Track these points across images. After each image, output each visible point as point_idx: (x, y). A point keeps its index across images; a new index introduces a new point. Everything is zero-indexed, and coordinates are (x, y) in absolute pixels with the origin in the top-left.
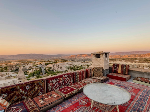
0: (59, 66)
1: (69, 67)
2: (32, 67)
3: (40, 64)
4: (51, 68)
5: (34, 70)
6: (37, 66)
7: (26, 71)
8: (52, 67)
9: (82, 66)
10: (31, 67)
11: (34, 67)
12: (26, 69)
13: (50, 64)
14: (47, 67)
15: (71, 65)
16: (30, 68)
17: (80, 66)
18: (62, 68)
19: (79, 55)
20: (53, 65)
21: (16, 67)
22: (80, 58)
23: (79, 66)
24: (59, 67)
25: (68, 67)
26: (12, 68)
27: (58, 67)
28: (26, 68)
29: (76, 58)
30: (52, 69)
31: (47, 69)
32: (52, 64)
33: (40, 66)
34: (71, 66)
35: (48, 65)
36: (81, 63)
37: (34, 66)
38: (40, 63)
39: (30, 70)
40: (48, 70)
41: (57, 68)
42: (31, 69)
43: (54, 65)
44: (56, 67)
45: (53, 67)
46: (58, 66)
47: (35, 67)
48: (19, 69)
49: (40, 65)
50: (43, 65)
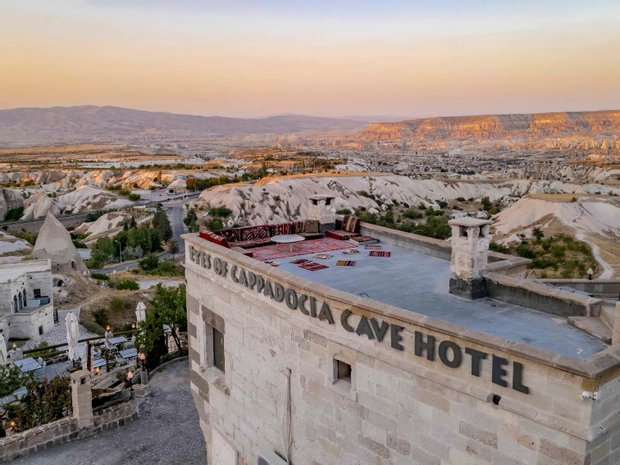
0: (277, 199)
2: (102, 203)
3: (154, 184)
4: (225, 213)
5: (120, 224)
6: (136, 198)
7: (68, 224)
8: (235, 209)
9: (443, 205)
10: (97, 200)
11: (114, 200)
12: (69, 212)
13: (221, 188)
14: (200, 203)
15: (364, 194)
16: (95, 206)
17: (427, 205)
19: (434, 121)
20: (241, 194)
21: (6, 197)
22: (442, 145)
23: (422, 207)
24: (282, 211)
27: (273, 208)
28: (69, 208)
29: (405, 148)
30: (230, 223)
31: (199, 215)
32: (234, 187)
33: (156, 198)
34: (366, 202)
35: (205, 194)
36: (441, 184)
37: (115, 194)
38: (152, 175)
39: (92, 218)
40: (206, 224)
41: (268, 212)
42: (101, 214)
43: (244, 197)
44: (256, 210)
45: (243, 206)
46: (272, 202)
47: (122, 202)
48: (27, 212)
49: (153, 189)
50: (171, 191)
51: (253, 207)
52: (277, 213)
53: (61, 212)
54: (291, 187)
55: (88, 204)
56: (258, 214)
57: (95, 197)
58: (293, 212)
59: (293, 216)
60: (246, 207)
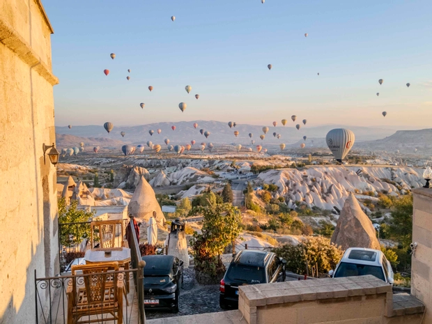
1: (370, 194)
3: (230, 168)
4: (274, 188)
6: (216, 177)
7: (173, 191)
8: (281, 186)
10: (193, 176)
12: (174, 184)
13: (272, 171)
14: (257, 181)
15: (386, 181)
16: (191, 180)
18: (330, 191)
24: (317, 190)
25: (364, 194)
26: (128, 174)
27: (310, 187)
28: (175, 181)
30: (277, 195)
33: (229, 177)
35: (262, 176)
39: (187, 188)
40: (259, 194)
42: (193, 185)
43: (289, 178)
44: (297, 188)
45: (287, 184)
46: (310, 182)
47: (207, 178)
49: (228, 171)
50: (240, 173)
51: (295, 185)
52: (313, 191)
53: (171, 183)
54: (326, 173)
55: (187, 179)
56: (298, 191)
57: (192, 174)
58: (326, 191)
59: (326, 194)
60: (290, 186)
